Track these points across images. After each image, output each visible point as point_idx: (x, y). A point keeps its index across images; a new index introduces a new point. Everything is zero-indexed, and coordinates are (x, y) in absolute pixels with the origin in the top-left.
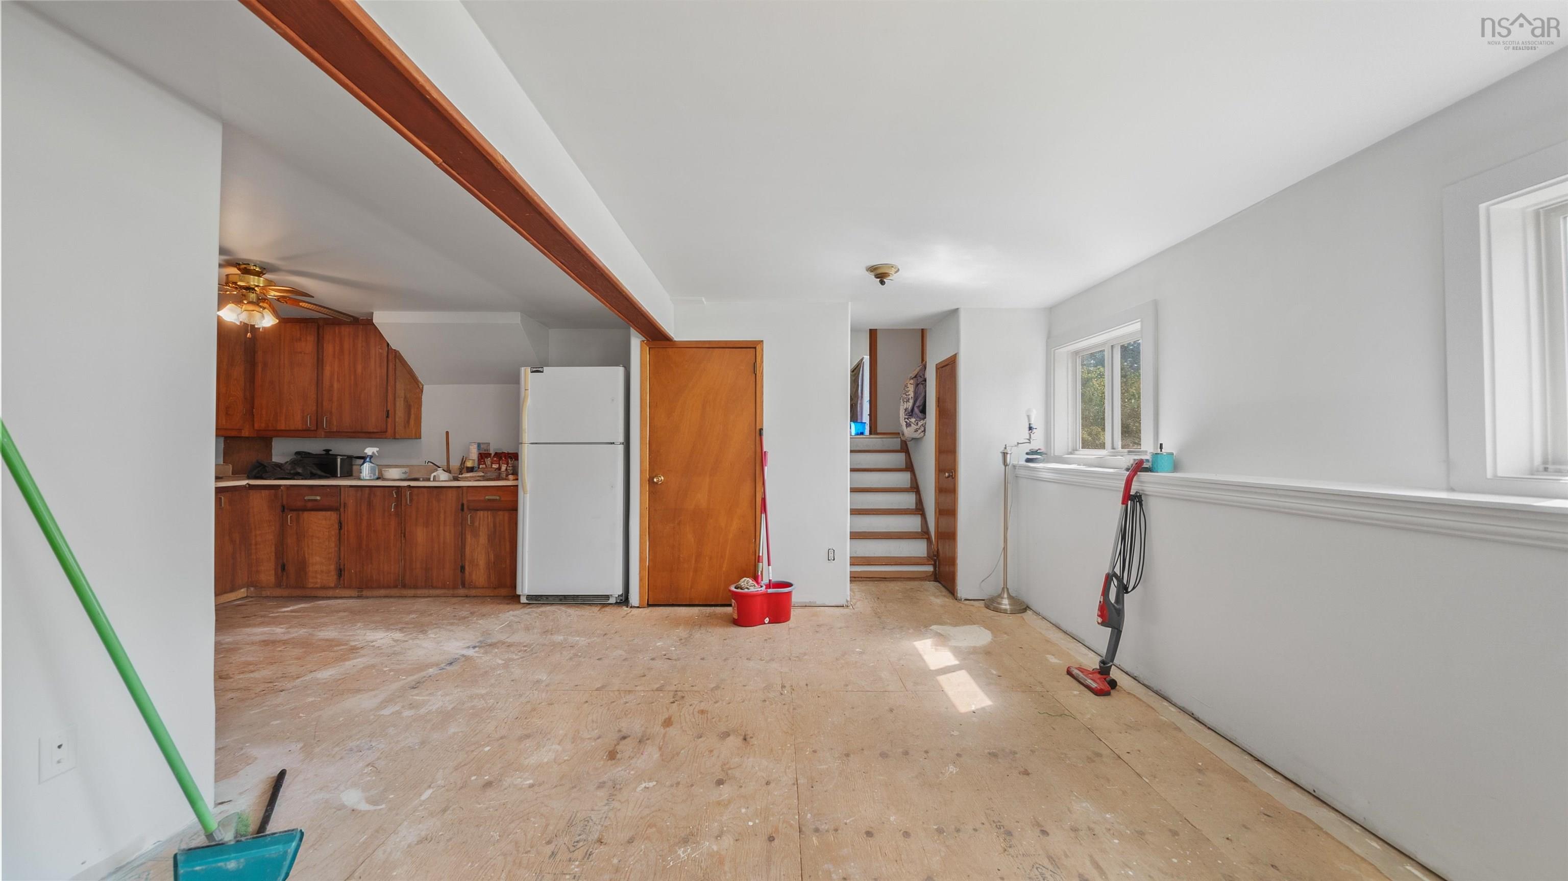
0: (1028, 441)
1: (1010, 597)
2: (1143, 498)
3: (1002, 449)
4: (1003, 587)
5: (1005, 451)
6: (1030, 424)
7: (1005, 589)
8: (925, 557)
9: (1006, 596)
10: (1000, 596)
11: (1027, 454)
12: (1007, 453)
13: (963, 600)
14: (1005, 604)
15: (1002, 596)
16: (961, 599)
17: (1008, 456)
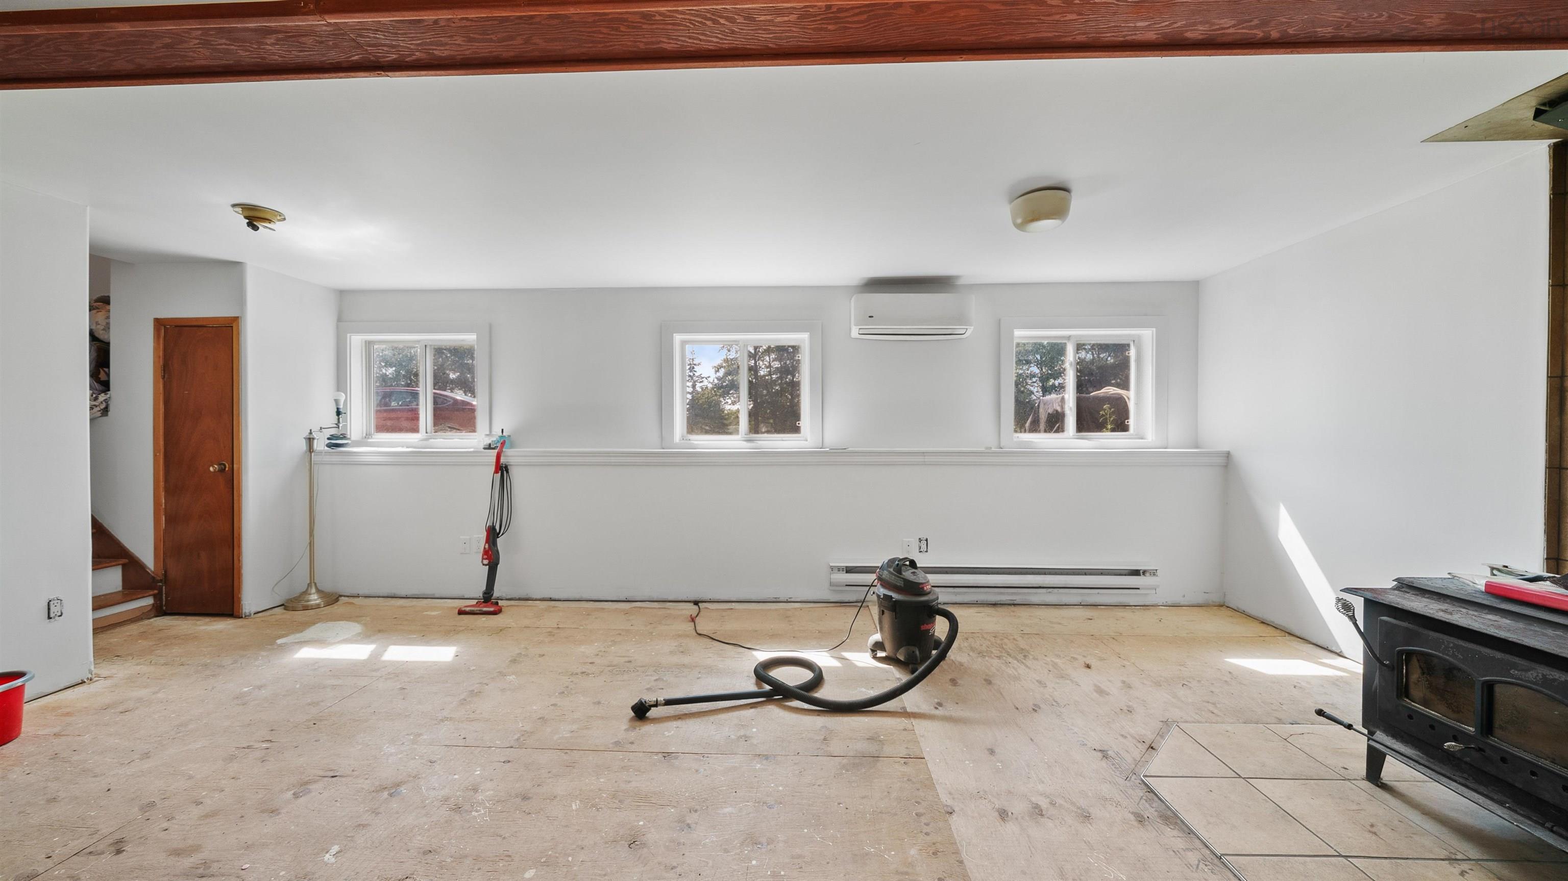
0: (335, 426)
1: (319, 591)
2: (509, 467)
3: (306, 434)
4: (309, 582)
5: (311, 436)
6: (338, 409)
7: (313, 584)
8: (119, 591)
9: (313, 590)
10: (306, 593)
11: (328, 439)
12: (314, 439)
13: (252, 614)
14: (314, 599)
15: (309, 592)
16: (251, 614)
17: (315, 441)
